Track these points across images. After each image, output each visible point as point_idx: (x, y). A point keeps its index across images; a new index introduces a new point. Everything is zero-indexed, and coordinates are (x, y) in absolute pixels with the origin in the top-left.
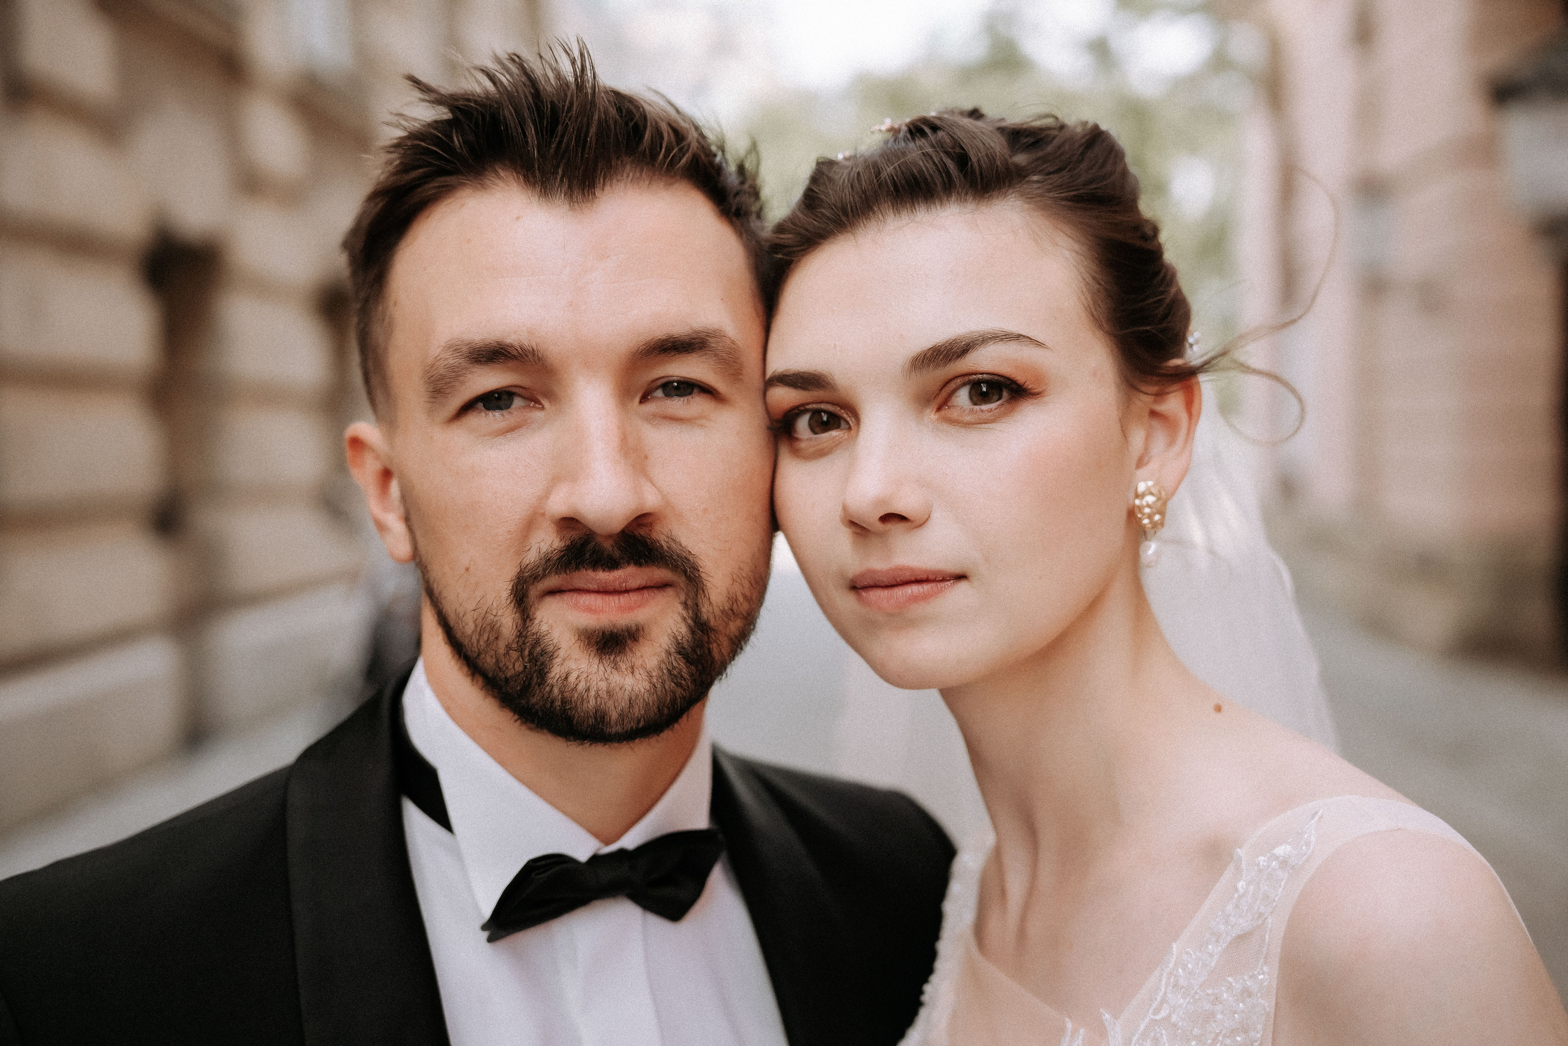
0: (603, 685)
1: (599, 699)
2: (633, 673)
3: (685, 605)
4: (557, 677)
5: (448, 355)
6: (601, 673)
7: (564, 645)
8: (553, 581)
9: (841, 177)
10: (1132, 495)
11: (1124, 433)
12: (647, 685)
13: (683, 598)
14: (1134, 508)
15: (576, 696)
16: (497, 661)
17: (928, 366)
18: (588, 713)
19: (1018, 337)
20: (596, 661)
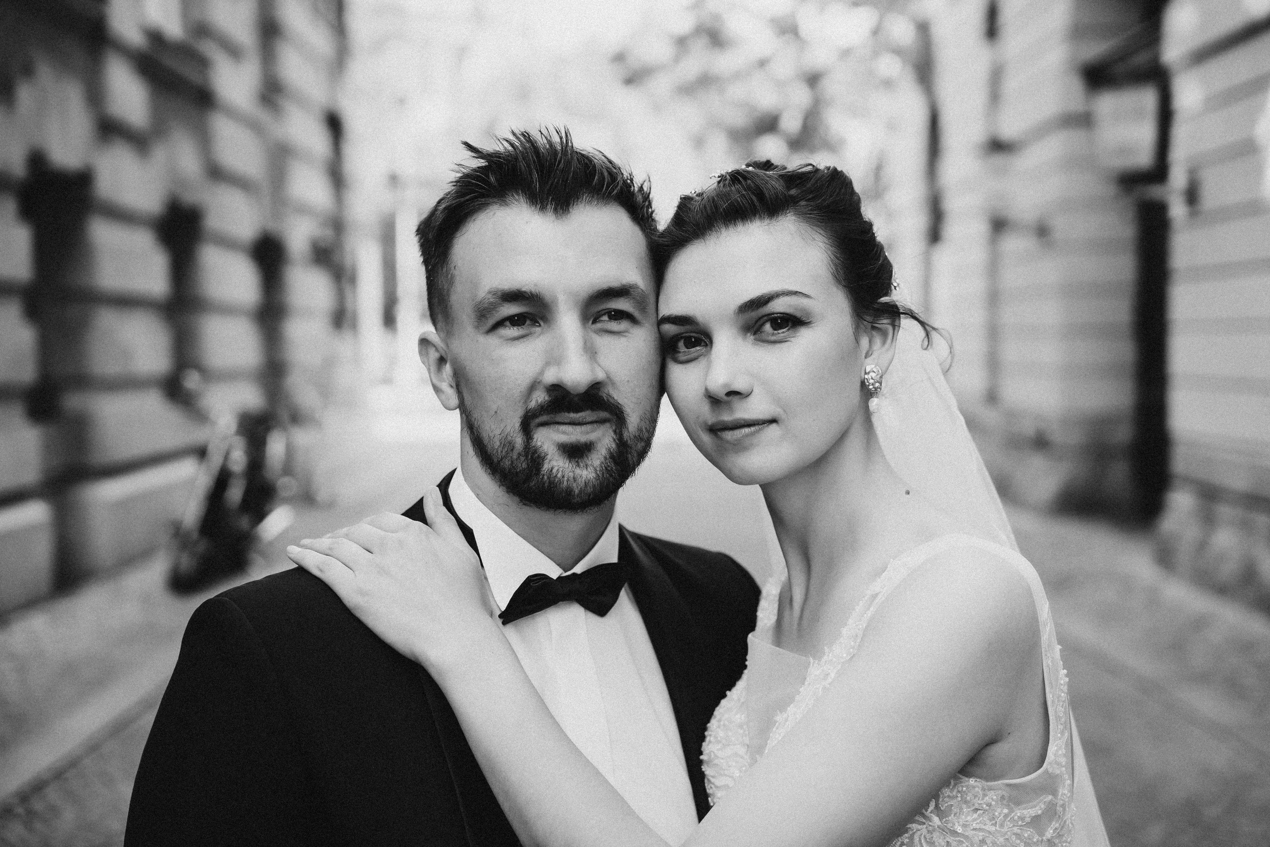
0: (571, 474)
1: (569, 482)
2: (587, 469)
3: (615, 432)
4: (547, 470)
5: (490, 296)
6: (570, 468)
7: (550, 453)
8: (544, 418)
9: (696, 206)
10: (863, 373)
11: (857, 341)
12: (594, 475)
13: (614, 428)
14: (864, 379)
15: (557, 480)
16: (512, 462)
17: (748, 311)
18: (563, 490)
19: (796, 293)
20: (568, 461)
